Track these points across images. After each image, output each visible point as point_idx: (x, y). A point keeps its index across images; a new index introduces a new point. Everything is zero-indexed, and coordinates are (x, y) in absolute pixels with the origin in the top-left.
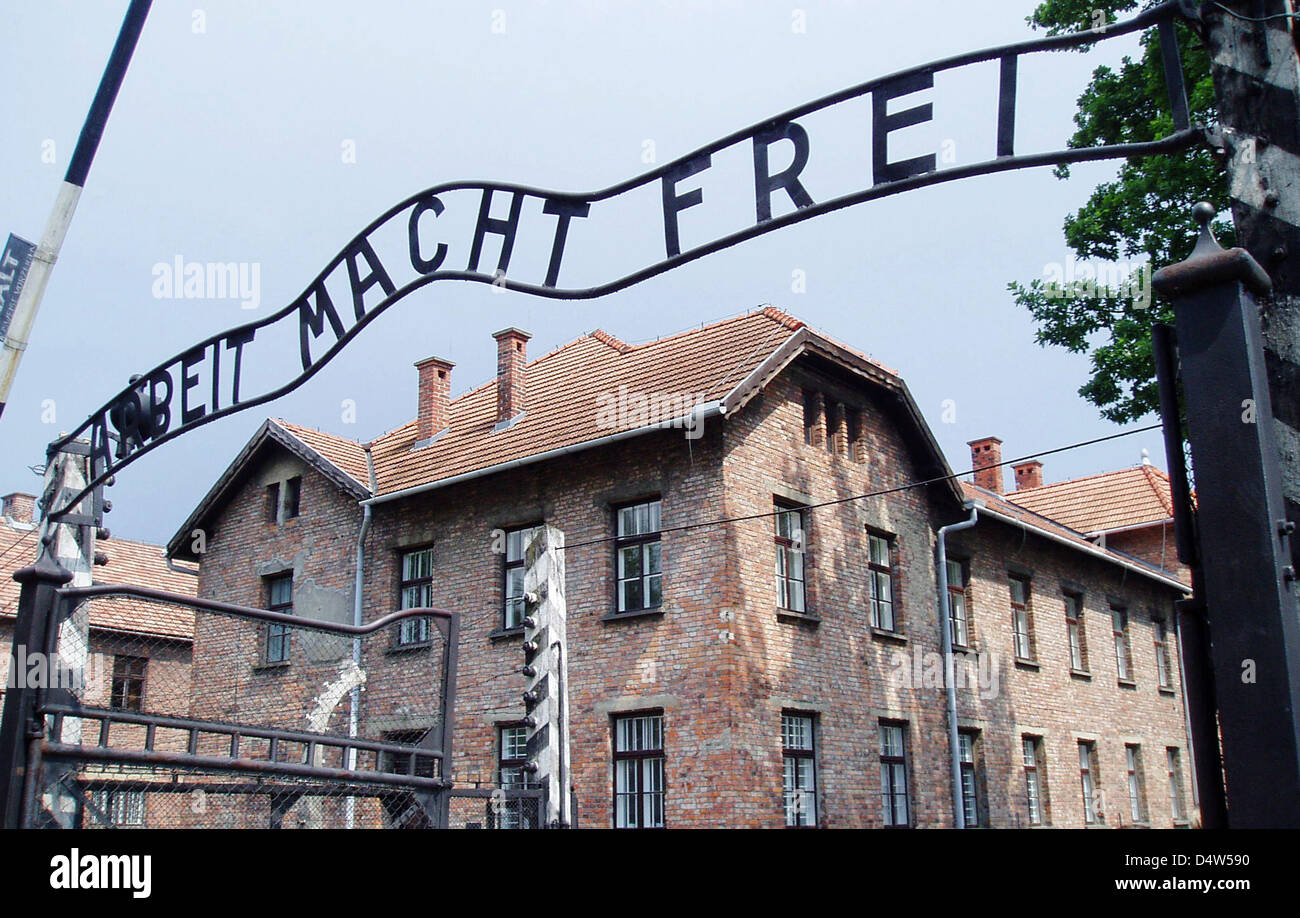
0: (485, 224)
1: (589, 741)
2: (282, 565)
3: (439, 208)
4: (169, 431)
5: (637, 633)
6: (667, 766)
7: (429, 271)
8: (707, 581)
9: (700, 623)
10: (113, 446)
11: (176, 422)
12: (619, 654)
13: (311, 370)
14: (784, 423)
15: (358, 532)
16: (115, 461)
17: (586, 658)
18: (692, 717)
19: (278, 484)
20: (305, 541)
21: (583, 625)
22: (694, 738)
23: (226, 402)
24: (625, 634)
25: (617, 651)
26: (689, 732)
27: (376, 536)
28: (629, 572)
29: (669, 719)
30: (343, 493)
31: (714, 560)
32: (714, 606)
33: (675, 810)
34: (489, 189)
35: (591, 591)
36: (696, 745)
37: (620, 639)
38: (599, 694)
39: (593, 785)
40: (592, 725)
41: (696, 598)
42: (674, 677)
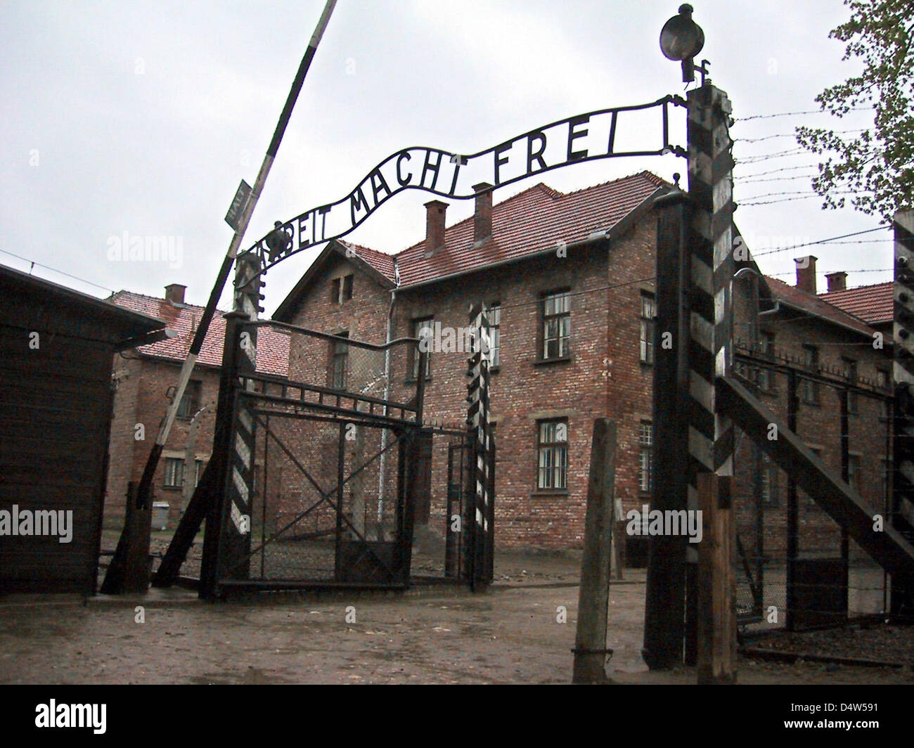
0: (427, 166)
1: (523, 436)
2: (341, 329)
3: (409, 157)
4: (293, 251)
5: (554, 372)
6: (569, 451)
7: (405, 184)
8: (596, 341)
9: (591, 367)
10: (267, 256)
11: (296, 246)
12: (543, 385)
13: (355, 225)
14: (650, 245)
15: (388, 309)
16: (268, 263)
17: (524, 386)
18: (585, 422)
19: (339, 279)
20: (356, 314)
21: (523, 366)
22: (585, 435)
23: (318, 238)
24: (547, 372)
25: (542, 383)
26: (582, 431)
27: (399, 311)
28: (551, 335)
29: (571, 423)
30: (379, 284)
31: (601, 328)
32: (600, 356)
33: (572, 477)
34: (429, 150)
35: (527, 346)
36: (586, 439)
37: (544, 375)
38: (531, 408)
39: (526, 462)
40: (526, 427)
41: (589, 351)
42: (575, 399)
